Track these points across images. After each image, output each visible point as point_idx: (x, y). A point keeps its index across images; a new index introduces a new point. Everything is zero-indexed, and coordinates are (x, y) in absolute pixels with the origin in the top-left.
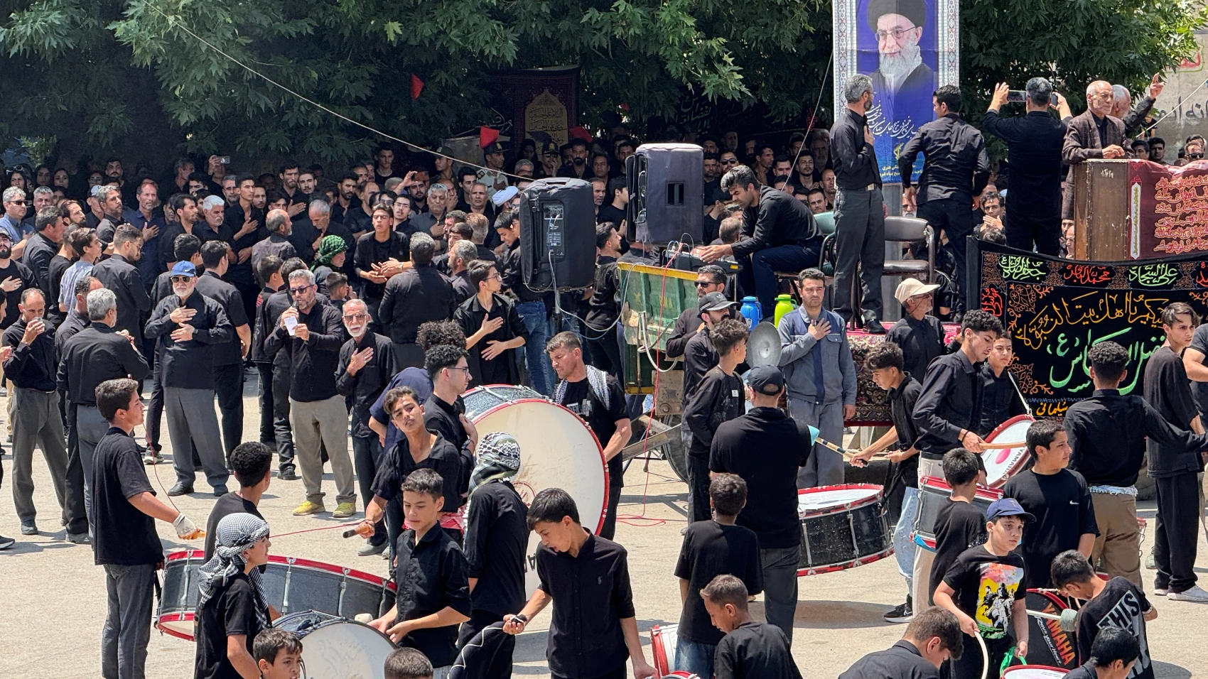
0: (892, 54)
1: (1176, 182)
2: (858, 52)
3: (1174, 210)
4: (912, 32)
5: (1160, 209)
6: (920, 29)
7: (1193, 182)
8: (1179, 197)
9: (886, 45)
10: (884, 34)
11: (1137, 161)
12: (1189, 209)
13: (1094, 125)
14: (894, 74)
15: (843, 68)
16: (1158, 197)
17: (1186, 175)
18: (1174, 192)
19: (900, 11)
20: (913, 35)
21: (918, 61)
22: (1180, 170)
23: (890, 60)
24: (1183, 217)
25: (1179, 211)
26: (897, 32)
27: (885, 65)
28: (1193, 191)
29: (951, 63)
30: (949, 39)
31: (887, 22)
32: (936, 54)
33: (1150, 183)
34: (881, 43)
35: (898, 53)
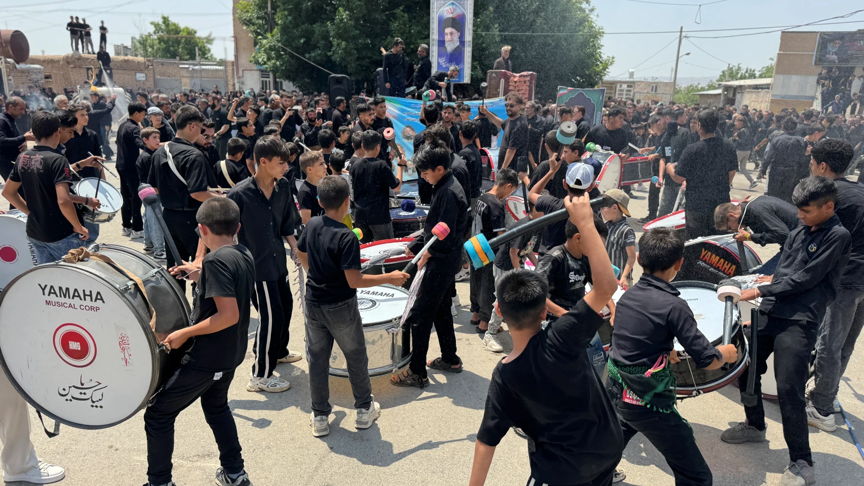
0: (449, 41)
1: (516, 79)
2: (439, 41)
4: (456, 34)
6: (459, 33)
7: (522, 79)
8: (517, 84)
9: (447, 38)
10: (447, 34)
11: (503, 71)
13: (503, 61)
14: (450, 47)
15: (433, 44)
17: (521, 76)
19: (453, 27)
20: (457, 35)
21: (458, 44)
22: (518, 75)
23: (449, 43)
25: (517, 88)
26: (451, 34)
27: (447, 45)
28: (523, 83)
29: (469, 45)
30: (469, 37)
31: (448, 30)
32: (464, 42)
33: (507, 79)
34: (446, 37)
35: (452, 41)
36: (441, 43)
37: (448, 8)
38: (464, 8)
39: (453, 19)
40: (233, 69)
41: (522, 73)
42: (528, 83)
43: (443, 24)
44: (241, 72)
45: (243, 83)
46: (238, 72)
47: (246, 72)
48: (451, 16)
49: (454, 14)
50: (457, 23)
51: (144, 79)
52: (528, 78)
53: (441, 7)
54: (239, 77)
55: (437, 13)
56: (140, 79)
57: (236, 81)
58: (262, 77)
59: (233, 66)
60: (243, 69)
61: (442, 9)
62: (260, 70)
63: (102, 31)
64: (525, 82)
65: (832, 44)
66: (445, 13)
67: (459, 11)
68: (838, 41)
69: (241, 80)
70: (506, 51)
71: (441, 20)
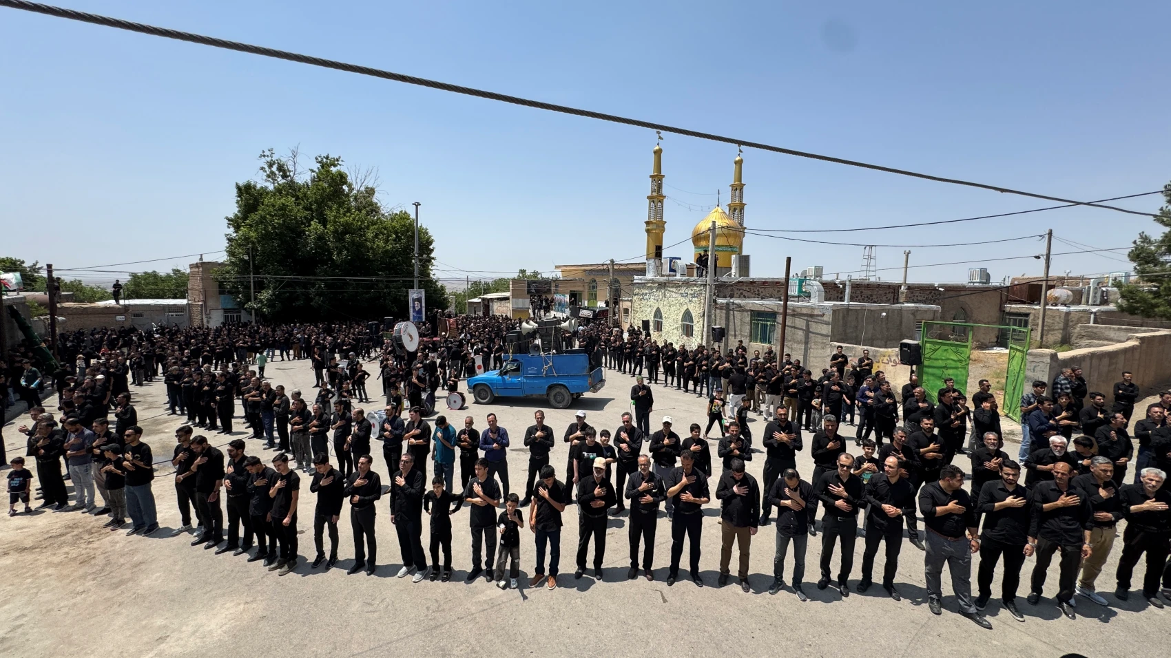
32: (421, 306)
36: (414, 307)
39: (417, 298)
40: (202, 310)
41: (453, 319)
43: (414, 300)
45: (210, 318)
46: (206, 311)
47: (212, 310)
50: (419, 300)
54: (206, 314)
57: (204, 317)
58: (225, 313)
59: (203, 307)
62: (224, 309)
69: (209, 316)
71: (413, 299)
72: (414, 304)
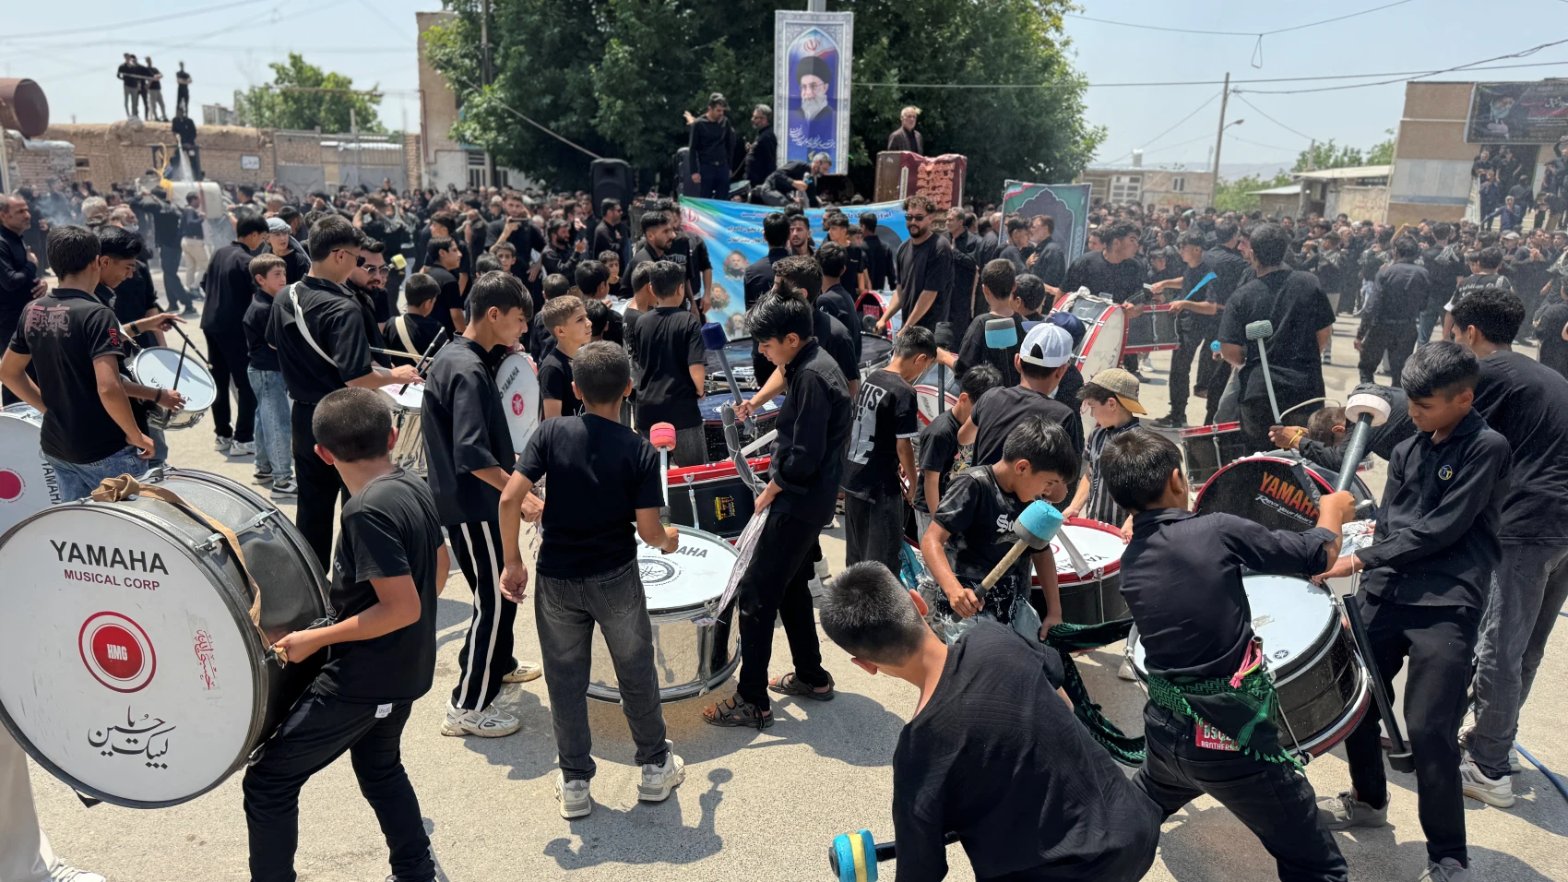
0: (809, 99)
1: (929, 168)
2: (790, 99)
3: (928, 182)
4: (822, 87)
5: (920, 183)
6: (827, 85)
7: (941, 167)
8: (932, 176)
9: (806, 93)
10: (805, 86)
11: (906, 152)
12: (938, 184)
13: (905, 135)
14: (810, 110)
16: (919, 176)
17: (938, 162)
18: (929, 173)
19: (815, 73)
21: (825, 104)
22: (933, 160)
23: (808, 102)
24: (934, 188)
25: (931, 184)
26: (813, 86)
27: (805, 106)
28: (942, 174)
29: (845, 106)
30: (844, 92)
31: (807, 80)
32: (836, 100)
33: (914, 167)
34: (803, 92)
35: (814, 98)
36: (795, 103)
37: (806, 40)
38: (835, 40)
39: (816, 60)
40: (418, 149)
41: (940, 157)
42: (951, 175)
43: (797, 67)
44: (432, 154)
45: (435, 174)
46: (426, 155)
47: (441, 154)
48: (812, 54)
49: (818, 51)
50: (824, 67)
51: (257, 166)
52: (952, 166)
53: (794, 39)
54: (428, 164)
55: (787, 47)
56: (249, 166)
57: (423, 170)
58: (471, 164)
59: (418, 142)
60: (436, 148)
61: (795, 42)
62: (466, 151)
63: (181, 81)
64: (946, 173)
65: (1498, 105)
66: (802, 48)
67: (826, 46)
68: (1508, 99)
69: (433, 168)
70: (910, 116)
71: (794, 61)
72: (795, 85)
